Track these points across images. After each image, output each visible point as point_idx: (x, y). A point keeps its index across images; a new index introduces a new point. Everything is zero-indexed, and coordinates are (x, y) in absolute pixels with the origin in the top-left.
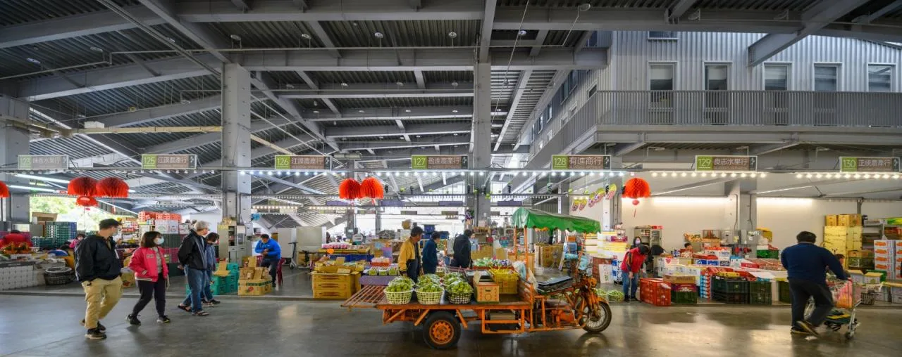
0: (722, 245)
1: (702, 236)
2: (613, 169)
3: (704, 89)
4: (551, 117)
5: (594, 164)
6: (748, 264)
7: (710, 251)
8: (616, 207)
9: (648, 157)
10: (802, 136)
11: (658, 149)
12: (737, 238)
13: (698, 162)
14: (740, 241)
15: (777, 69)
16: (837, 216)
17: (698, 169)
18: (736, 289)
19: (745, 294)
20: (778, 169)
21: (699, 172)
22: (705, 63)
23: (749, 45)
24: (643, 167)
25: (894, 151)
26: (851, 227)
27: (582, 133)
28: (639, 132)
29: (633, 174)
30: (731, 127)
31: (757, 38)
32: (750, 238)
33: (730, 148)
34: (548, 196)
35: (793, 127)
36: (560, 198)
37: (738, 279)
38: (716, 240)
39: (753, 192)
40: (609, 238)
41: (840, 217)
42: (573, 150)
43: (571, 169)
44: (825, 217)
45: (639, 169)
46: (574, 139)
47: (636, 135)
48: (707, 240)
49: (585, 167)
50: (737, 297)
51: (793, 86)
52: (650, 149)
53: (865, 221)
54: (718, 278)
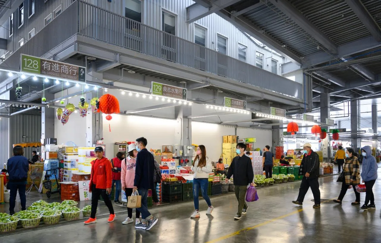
0: (173, 158)
1: (162, 151)
2: (88, 82)
3: (161, 30)
4: (33, 13)
5: (69, 74)
6: (184, 170)
7: (164, 162)
8: (97, 122)
9: (122, 78)
10: (211, 81)
11: (130, 72)
12: (181, 152)
13: (153, 87)
14: (183, 154)
15: (201, 31)
16: (227, 136)
17: (154, 93)
18: (176, 191)
19: (180, 194)
20: (198, 101)
21: (154, 95)
22: (162, 9)
23: (187, 6)
24: (114, 85)
25: (247, 98)
26: (233, 143)
27: (63, 40)
28: (116, 53)
29: (106, 90)
30: (177, 65)
31: (191, 4)
32: (188, 152)
33: (176, 81)
34: (28, 104)
35: (207, 73)
36: (43, 109)
37: (177, 182)
38: (170, 154)
39: (190, 117)
40: (89, 154)
41: (229, 137)
42: (55, 55)
43: (43, 74)
44: (223, 137)
45: (110, 86)
46: (56, 44)
47: (113, 54)
48: (165, 154)
49: (61, 74)
50: (176, 197)
51: (208, 45)
52: (124, 70)
53: (238, 140)
54: (165, 183)
